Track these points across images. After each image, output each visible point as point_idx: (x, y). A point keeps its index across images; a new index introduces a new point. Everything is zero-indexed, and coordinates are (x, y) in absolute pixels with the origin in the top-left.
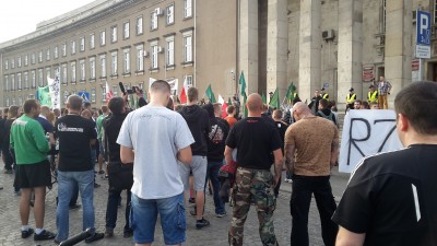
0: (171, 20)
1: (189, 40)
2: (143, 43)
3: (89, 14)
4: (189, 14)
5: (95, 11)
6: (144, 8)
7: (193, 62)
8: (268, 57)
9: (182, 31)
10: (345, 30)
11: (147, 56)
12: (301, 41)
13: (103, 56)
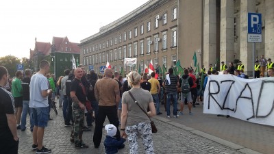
0: (165, 22)
1: (175, 33)
2: (150, 36)
3: (124, 21)
4: (175, 17)
5: (127, 19)
6: (151, 16)
7: (176, 46)
8: (221, 41)
9: (171, 28)
10: (270, 21)
11: (152, 44)
12: (241, 30)
13: (130, 45)
